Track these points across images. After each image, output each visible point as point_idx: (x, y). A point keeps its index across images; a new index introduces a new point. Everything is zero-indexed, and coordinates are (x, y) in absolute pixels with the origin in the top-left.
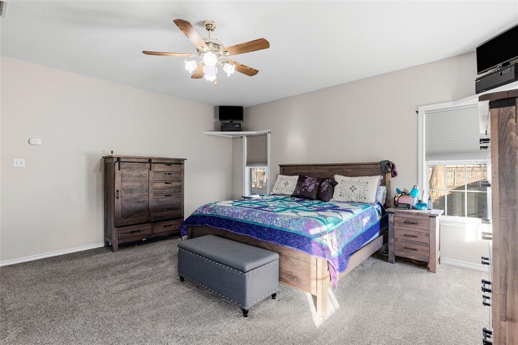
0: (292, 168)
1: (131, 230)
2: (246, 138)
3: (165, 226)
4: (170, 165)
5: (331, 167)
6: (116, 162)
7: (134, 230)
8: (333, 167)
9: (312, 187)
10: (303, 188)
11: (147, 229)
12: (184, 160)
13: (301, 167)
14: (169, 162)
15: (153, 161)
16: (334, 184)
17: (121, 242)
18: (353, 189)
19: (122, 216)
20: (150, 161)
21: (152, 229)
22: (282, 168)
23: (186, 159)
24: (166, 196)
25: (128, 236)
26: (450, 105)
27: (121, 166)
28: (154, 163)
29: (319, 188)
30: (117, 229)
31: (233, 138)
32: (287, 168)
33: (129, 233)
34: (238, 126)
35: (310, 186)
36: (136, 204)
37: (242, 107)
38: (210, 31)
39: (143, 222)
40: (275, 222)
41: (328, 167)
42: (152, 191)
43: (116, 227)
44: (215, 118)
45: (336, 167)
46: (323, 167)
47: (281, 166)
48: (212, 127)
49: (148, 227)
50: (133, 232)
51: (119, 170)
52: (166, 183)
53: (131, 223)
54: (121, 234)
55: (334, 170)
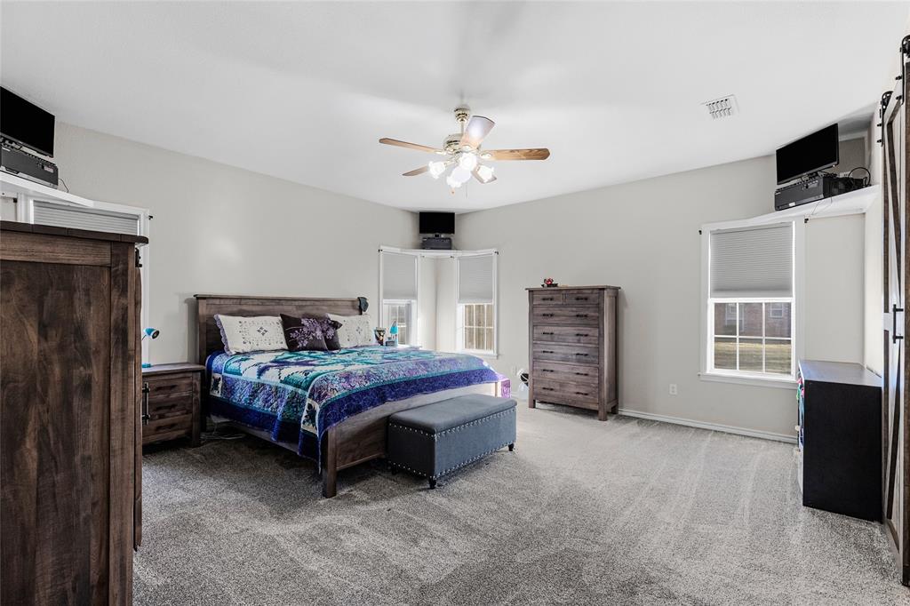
0: (227, 302)
2: (31, 207)
8: (304, 303)
16: (337, 326)
18: (359, 330)
32: (217, 302)
34: (52, 170)
45: (308, 303)
46: (289, 303)
47: (200, 298)
55: (310, 308)
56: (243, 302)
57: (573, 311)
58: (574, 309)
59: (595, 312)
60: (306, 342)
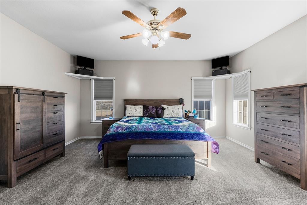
0: (132, 101)
1: (29, 160)
2: (93, 81)
3: (54, 150)
4: (57, 98)
5: (156, 101)
6: (15, 93)
7: (30, 159)
8: (157, 101)
9: (154, 112)
10: (149, 112)
11: (41, 156)
12: (64, 94)
13: (139, 101)
14: (56, 95)
15: (46, 94)
16: (163, 109)
17: (19, 174)
18: (173, 111)
19: (21, 148)
20: (43, 93)
21: (45, 154)
22: (126, 101)
23: (67, 93)
24: (54, 124)
25: (25, 167)
26: (202, 78)
27: (21, 98)
28: (47, 96)
29: (157, 111)
30: (16, 162)
31: (80, 80)
32: (129, 101)
33: (27, 163)
34: (92, 72)
35: (153, 110)
36: (33, 134)
37: (94, 60)
38: (155, 15)
39: (38, 150)
40: (180, 129)
41: (154, 101)
42: (45, 121)
43: (15, 161)
44: (71, 63)
45: (159, 101)
46: (151, 101)
47: (125, 100)
48: (69, 70)
49: (41, 153)
50: (30, 161)
51: (19, 101)
52: (54, 113)
53: (29, 153)
54: (19, 166)
55: (159, 103)
56: (137, 101)
57: (280, 104)
58: (281, 102)
59: (296, 104)
60: (147, 114)
